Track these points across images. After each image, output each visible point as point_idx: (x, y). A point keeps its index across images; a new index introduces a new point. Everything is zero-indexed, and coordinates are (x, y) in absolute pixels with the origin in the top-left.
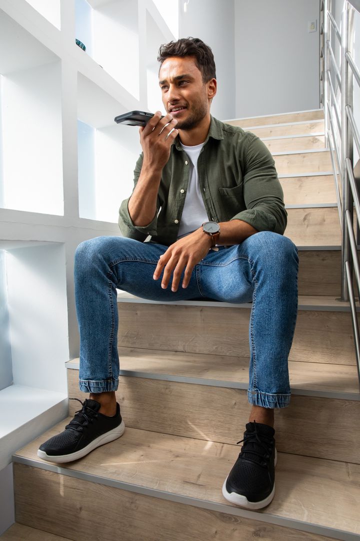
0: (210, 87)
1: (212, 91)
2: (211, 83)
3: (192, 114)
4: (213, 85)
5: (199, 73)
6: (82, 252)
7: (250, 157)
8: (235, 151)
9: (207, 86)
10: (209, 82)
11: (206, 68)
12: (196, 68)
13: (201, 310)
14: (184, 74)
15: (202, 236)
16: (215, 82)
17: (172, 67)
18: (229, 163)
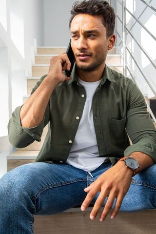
0: (110, 41)
1: (111, 43)
2: (112, 37)
3: (95, 61)
4: (112, 39)
5: (105, 29)
6: (8, 191)
7: (134, 98)
8: (123, 91)
9: (109, 39)
10: (110, 37)
11: (109, 25)
12: (102, 25)
13: (84, 215)
14: (94, 29)
15: (126, 171)
16: (114, 37)
17: (83, 22)
18: (118, 100)
